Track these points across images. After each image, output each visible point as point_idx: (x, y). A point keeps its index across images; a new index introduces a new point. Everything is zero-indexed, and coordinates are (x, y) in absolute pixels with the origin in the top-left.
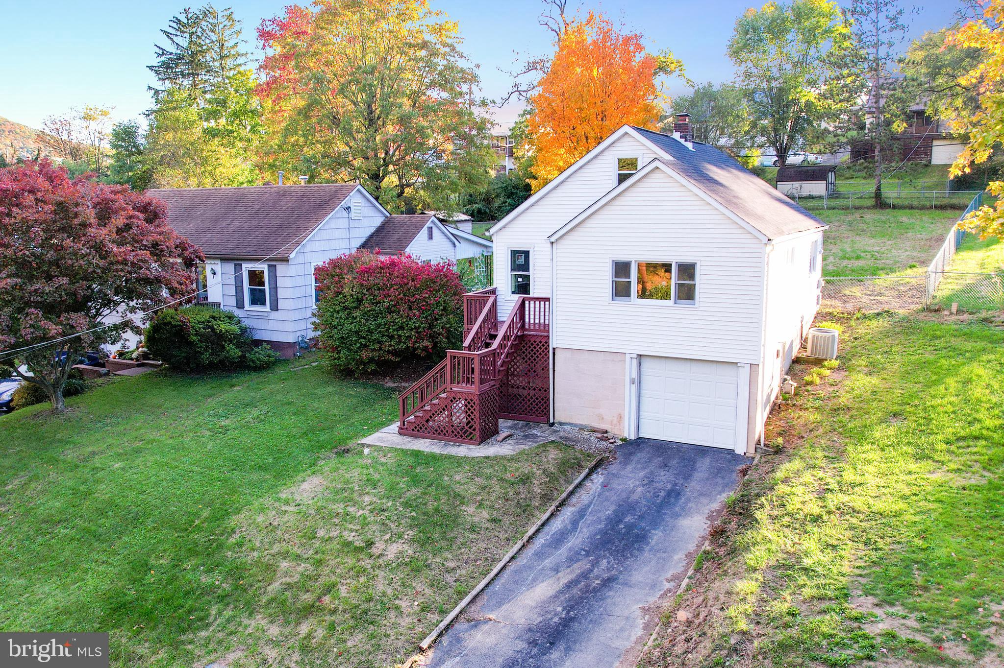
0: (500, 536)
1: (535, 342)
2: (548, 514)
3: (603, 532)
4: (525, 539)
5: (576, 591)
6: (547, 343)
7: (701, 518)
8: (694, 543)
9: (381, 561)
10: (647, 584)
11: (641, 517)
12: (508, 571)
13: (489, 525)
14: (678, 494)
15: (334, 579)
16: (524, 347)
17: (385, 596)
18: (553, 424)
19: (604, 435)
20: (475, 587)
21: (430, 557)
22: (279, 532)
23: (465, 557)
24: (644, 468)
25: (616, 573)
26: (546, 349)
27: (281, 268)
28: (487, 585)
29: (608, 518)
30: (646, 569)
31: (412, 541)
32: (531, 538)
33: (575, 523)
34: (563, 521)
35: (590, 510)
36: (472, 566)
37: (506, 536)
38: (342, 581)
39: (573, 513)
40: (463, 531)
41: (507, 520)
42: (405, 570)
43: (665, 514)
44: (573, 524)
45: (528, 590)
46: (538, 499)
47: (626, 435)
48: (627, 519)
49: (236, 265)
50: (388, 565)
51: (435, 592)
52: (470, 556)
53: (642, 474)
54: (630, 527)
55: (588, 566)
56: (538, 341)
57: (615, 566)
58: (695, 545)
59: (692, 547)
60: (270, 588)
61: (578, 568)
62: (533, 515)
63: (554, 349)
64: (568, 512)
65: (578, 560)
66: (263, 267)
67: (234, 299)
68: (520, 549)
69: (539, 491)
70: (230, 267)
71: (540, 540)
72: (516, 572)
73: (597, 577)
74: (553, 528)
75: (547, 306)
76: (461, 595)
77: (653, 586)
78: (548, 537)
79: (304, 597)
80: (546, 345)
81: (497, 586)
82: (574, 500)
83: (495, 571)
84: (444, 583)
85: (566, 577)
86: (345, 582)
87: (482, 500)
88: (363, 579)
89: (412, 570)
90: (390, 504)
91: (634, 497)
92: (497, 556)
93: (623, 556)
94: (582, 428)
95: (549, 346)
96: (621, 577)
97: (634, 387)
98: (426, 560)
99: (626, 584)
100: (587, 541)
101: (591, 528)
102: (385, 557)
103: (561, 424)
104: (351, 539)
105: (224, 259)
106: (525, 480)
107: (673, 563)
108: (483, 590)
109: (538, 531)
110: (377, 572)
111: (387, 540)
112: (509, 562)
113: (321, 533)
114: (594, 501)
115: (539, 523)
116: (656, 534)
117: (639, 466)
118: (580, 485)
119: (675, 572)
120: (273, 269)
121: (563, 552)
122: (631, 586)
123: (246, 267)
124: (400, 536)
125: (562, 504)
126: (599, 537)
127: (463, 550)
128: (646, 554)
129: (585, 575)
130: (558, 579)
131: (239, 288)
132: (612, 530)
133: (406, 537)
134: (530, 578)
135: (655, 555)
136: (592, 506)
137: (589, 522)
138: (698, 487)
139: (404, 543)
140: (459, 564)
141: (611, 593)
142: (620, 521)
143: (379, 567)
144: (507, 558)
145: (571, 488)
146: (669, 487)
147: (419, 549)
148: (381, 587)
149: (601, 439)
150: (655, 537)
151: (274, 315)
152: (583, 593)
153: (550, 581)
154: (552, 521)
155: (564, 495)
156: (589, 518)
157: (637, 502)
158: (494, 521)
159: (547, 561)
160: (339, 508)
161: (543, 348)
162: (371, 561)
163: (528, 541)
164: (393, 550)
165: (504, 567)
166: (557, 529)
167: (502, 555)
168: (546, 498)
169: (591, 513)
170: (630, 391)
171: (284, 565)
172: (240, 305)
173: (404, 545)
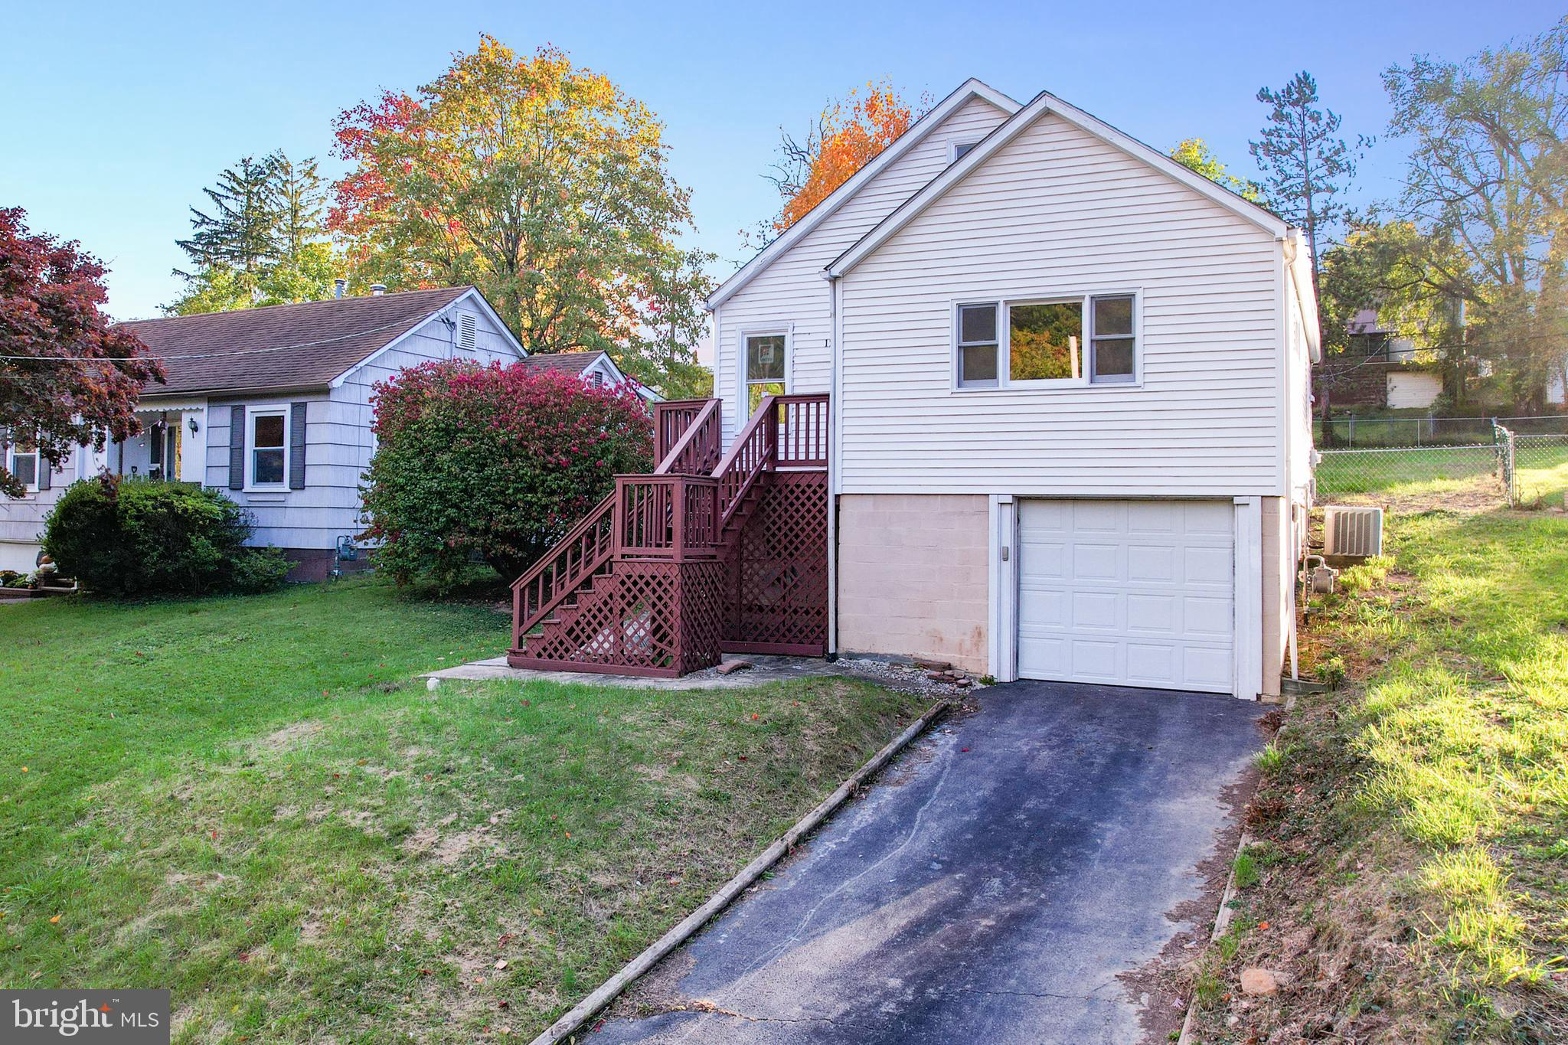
0: (730, 829)
1: (798, 486)
2: (839, 795)
3: (980, 829)
4: (790, 837)
5: (934, 943)
6: (823, 486)
7: (1206, 799)
8: (1208, 843)
9: (422, 869)
10: (1121, 926)
11: (1064, 800)
12: (749, 904)
13: (701, 804)
14: (1137, 761)
15: (290, 905)
16: (775, 498)
17: (418, 946)
18: (834, 657)
19: (944, 672)
20: (662, 933)
21: (550, 861)
22: (186, 814)
23: (641, 867)
24: (1045, 722)
25: (1031, 904)
26: (821, 498)
27: (315, 410)
28: (696, 933)
29: (983, 802)
30: (1107, 895)
31: (505, 831)
32: (803, 839)
33: (906, 813)
34: (877, 809)
35: (938, 789)
36: (660, 885)
37: (744, 829)
38: (312, 911)
39: (898, 796)
40: (636, 813)
41: (743, 800)
42: (483, 887)
43: (1118, 794)
44: (901, 815)
45: (804, 942)
46: (817, 763)
47: (992, 672)
48: (1030, 804)
49: (234, 409)
50: (439, 876)
51: (555, 941)
52: (653, 863)
53: (1043, 730)
54: (1041, 819)
55: (955, 892)
56: (803, 484)
57: (1025, 890)
58: (1212, 846)
59: (1208, 851)
60: (120, 933)
61: (928, 897)
62: (807, 796)
63: (837, 497)
64: (886, 795)
65: (925, 881)
66: (283, 408)
67: (227, 471)
68: (778, 861)
69: (817, 749)
70: (224, 415)
71: (825, 847)
72: (770, 905)
73: (984, 913)
74: (855, 823)
75: (823, 411)
76: (627, 950)
77: (1139, 929)
78: (845, 839)
79: (205, 948)
80: (820, 492)
81: (723, 936)
82: (897, 772)
83: (716, 901)
84: (581, 919)
85: (898, 916)
86: (319, 913)
87: (686, 757)
88: (365, 908)
89: (501, 889)
90: (466, 759)
91: (1036, 767)
92: (722, 871)
93: (1040, 871)
94: (897, 662)
95: (826, 492)
96: (1046, 911)
97: (1008, 567)
98: (540, 866)
99: (1064, 927)
100: (942, 844)
101: (949, 821)
102: (433, 861)
103: (851, 656)
104: (356, 823)
105: (215, 399)
106: (786, 727)
107: (1172, 883)
108: (683, 942)
109: (818, 826)
110: (407, 891)
111: (447, 827)
112: (751, 884)
113: (287, 813)
114: (945, 775)
115: (822, 809)
116: (1109, 830)
117: (1032, 719)
118: (906, 748)
119: (1183, 899)
120: (299, 410)
121: (885, 865)
122: (1077, 930)
123: (253, 411)
124: (481, 819)
125: (869, 780)
126: (970, 836)
127: (635, 852)
128: (1097, 867)
129: (952, 909)
130: (882, 918)
131: (237, 452)
132: (999, 821)
133: (494, 820)
134: (808, 917)
135: (1119, 868)
136: (941, 783)
137: (939, 810)
138: (1179, 748)
139: (487, 832)
140: (623, 880)
141: (1029, 946)
142: (1012, 809)
143: (416, 881)
144: (746, 875)
145: (888, 749)
146: (1111, 748)
147: (524, 844)
148: (410, 925)
149: (938, 680)
150: (1109, 834)
151: (298, 498)
152: (951, 945)
153: (862, 923)
154: (851, 811)
155: (875, 761)
156: (937, 802)
157: (1045, 775)
158: (715, 797)
159: (846, 883)
160: (343, 767)
161: (815, 498)
162: (398, 869)
163: (796, 844)
164: (455, 847)
165: (738, 896)
166: (863, 824)
167: (733, 869)
168: (834, 765)
169: (941, 794)
170: (998, 578)
171: (176, 879)
172: (236, 485)
173: (487, 838)
